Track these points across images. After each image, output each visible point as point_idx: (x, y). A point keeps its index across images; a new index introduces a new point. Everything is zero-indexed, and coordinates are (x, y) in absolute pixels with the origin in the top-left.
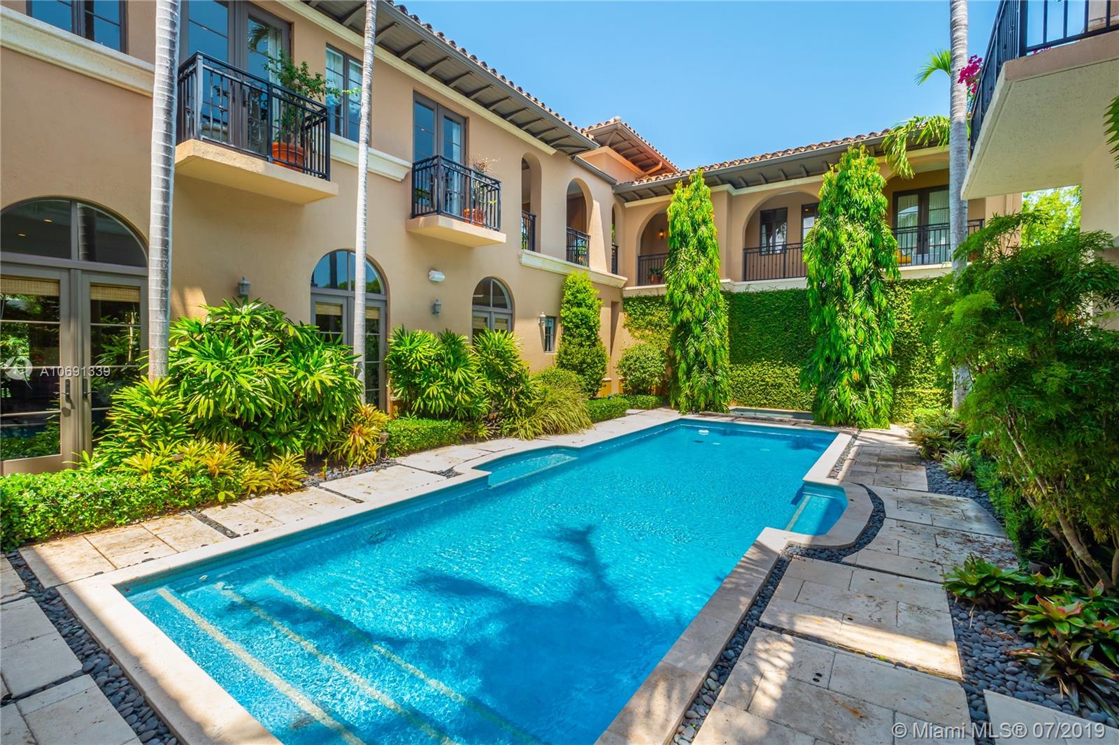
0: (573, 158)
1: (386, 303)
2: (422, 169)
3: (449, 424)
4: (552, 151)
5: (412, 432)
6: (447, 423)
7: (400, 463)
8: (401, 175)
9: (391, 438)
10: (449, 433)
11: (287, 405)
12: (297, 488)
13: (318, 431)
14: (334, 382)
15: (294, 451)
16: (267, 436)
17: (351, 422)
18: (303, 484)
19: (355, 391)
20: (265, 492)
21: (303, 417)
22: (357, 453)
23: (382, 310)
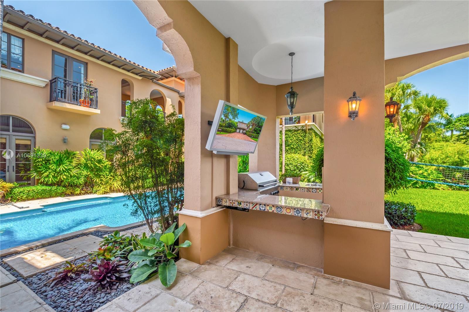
0: (153, 81)
1: (35, 137)
2: (54, 82)
3: (55, 188)
4: (140, 78)
5: (29, 191)
6: (54, 188)
7: (15, 204)
8: (43, 85)
9: (14, 194)
10: (55, 192)
23: (32, 141)
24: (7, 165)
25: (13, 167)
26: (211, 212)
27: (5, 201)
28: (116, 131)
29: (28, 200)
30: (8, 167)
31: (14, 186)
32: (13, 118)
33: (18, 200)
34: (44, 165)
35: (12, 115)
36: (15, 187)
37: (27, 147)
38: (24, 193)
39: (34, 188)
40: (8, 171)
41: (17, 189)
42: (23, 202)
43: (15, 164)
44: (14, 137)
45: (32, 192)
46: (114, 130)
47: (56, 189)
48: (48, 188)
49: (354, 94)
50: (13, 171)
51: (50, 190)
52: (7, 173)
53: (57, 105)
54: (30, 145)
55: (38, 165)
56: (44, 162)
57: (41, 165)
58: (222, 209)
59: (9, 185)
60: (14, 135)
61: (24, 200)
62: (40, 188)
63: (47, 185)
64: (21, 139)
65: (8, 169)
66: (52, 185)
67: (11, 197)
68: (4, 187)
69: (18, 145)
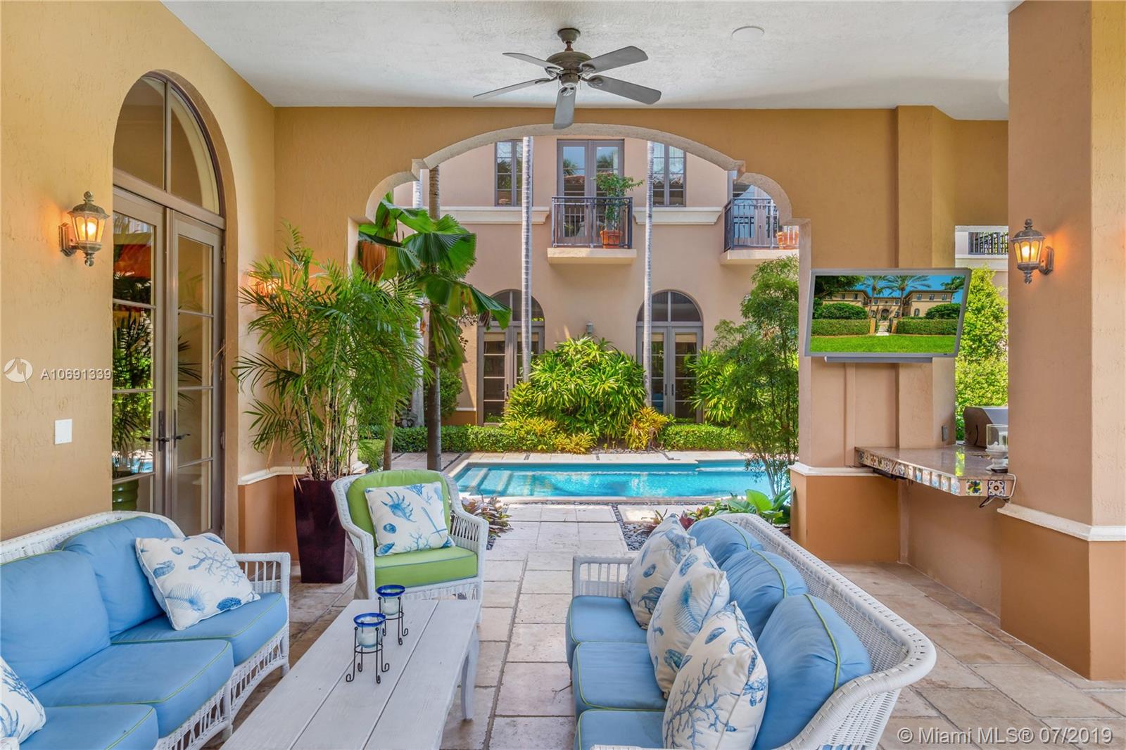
1: (702, 328)
2: (730, 209)
3: (728, 432)
5: (688, 433)
6: (726, 431)
7: (667, 453)
8: (713, 219)
9: (669, 434)
10: (727, 440)
11: (590, 402)
12: (583, 453)
13: (606, 421)
14: (613, 388)
15: (591, 432)
16: (579, 421)
17: (632, 418)
18: (588, 451)
19: (635, 396)
20: (567, 452)
21: (603, 411)
22: (634, 441)
23: (699, 336)
24: (665, 383)
25: (673, 385)
26: (848, 472)
27: (656, 447)
28: (734, 324)
29: (687, 449)
30: (666, 385)
31: (668, 421)
32: (672, 293)
33: (673, 447)
34: (710, 383)
35: (670, 290)
36: (669, 424)
37: (691, 347)
38: (681, 437)
39: (695, 428)
40: (666, 394)
41: (673, 427)
42: (679, 452)
43: (674, 381)
44: (674, 331)
45: (692, 435)
46: (731, 322)
47: (729, 434)
48: (716, 430)
49: (1028, 224)
50: (673, 394)
51: (720, 435)
52: (665, 397)
53: (733, 256)
54: (695, 344)
55: (703, 384)
56: (711, 378)
57: (707, 383)
58: (871, 475)
59: (662, 419)
60: (673, 327)
61: (681, 449)
62: (705, 428)
63: (715, 423)
64: (679, 333)
65: (666, 390)
66: (723, 424)
67: (665, 440)
68: (655, 421)
69: (678, 345)
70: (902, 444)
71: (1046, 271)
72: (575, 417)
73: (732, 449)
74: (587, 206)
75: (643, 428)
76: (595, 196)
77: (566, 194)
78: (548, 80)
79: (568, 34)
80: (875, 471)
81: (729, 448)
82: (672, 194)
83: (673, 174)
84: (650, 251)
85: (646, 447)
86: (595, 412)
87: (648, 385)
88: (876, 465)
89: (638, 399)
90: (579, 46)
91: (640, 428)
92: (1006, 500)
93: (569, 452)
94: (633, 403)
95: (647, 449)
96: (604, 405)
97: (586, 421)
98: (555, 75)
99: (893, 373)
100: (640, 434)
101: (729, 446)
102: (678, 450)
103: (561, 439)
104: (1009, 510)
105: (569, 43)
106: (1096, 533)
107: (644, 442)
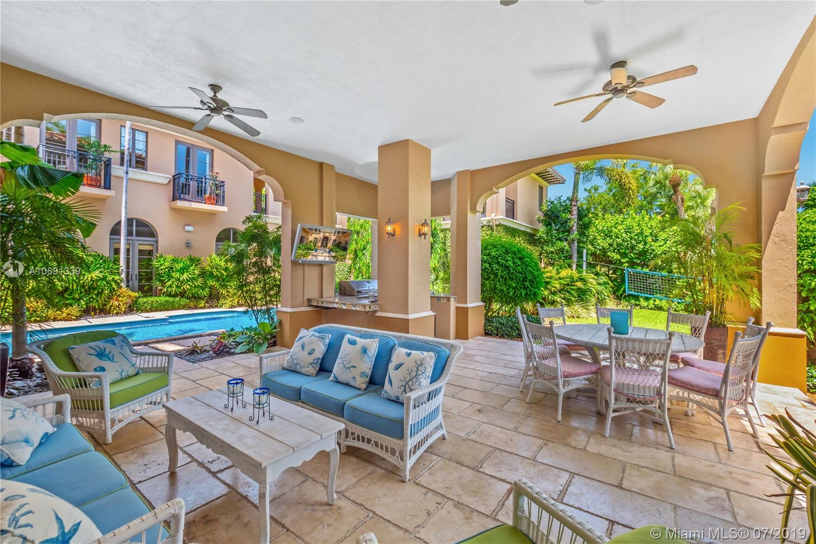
1: (157, 241)
2: (177, 178)
5: (153, 302)
6: (177, 299)
8: (166, 182)
9: (139, 304)
10: (178, 304)
11: (77, 286)
12: (74, 320)
13: (92, 298)
14: (98, 277)
15: (79, 305)
16: (67, 299)
17: (112, 295)
18: (78, 318)
19: (116, 282)
20: (58, 320)
21: (88, 292)
22: (114, 309)
23: (155, 245)
24: (130, 273)
25: (136, 275)
26: (301, 310)
27: (131, 311)
29: (152, 312)
30: (132, 275)
31: (138, 295)
32: (136, 221)
33: (143, 310)
34: (167, 273)
35: (136, 218)
36: (139, 297)
37: (149, 252)
38: (148, 304)
39: (156, 299)
40: (132, 280)
41: (141, 299)
43: (138, 273)
44: (137, 243)
45: (156, 303)
47: (179, 301)
48: (171, 299)
50: (136, 280)
51: (173, 302)
53: (179, 204)
54: (153, 251)
55: (161, 273)
56: (167, 270)
57: (164, 273)
58: (315, 308)
59: (134, 294)
60: (137, 240)
61: (148, 311)
62: (163, 299)
63: (170, 295)
64: (144, 244)
65: (131, 278)
66: (175, 296)
67: (137, 307)
68: (130, 296)
69: (140, 251)
70: (324, 296)
71: (393, 235)
72: (63, 296)
73: (180, 309)
74: (68, 156)
75: (121, 301)
76: (76, 150)
77: (46, 143)
78: (202, 109)
79: (215, 88)
80: (317, 307)
81: (179, 309)
82: (137, 162)
83: (138, 150)
84: (126, 193)
85: (124, 312)
86: (81, 292)
87: (123, 276)
88: (320, 305)
89: (118, 283)
90: (220, 95)
91: (119, 301)
92: (377, 311)
93: (61, 320)
94: (114, 286)
95: (125, 313)
96: (89, 288)
97: (73, 299)
98: (207, 107)
99: (320, 268)
100: (119, 305)
101: (179, 307)
102: (146, 312)
103: (51, 313)
104: (378, 314)
105: (215, 93)
106: (411, 316)
107: (123, 309)
